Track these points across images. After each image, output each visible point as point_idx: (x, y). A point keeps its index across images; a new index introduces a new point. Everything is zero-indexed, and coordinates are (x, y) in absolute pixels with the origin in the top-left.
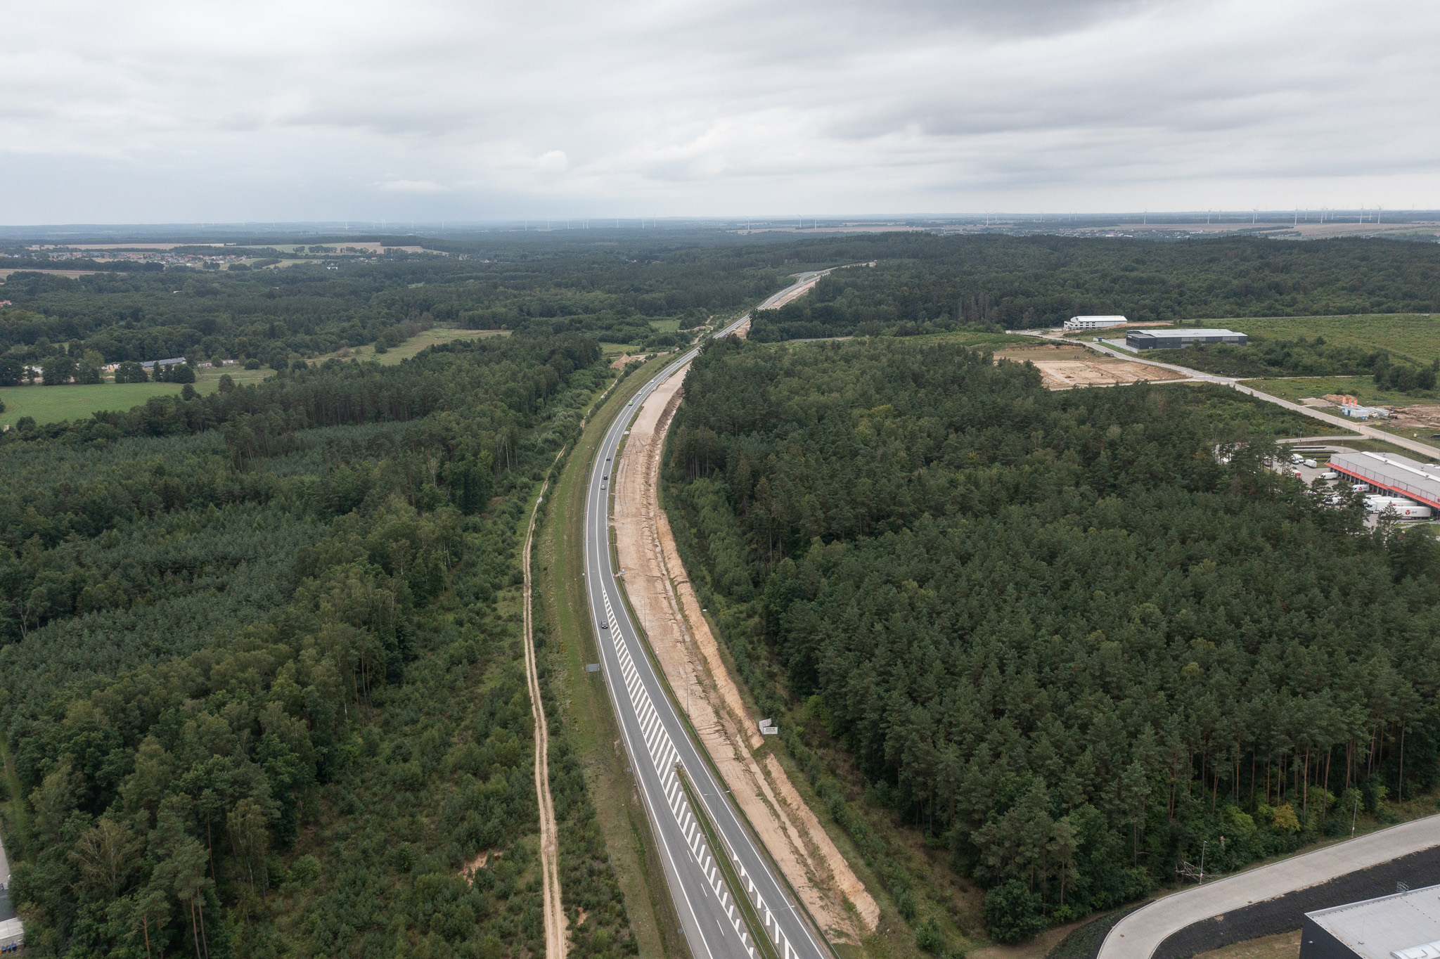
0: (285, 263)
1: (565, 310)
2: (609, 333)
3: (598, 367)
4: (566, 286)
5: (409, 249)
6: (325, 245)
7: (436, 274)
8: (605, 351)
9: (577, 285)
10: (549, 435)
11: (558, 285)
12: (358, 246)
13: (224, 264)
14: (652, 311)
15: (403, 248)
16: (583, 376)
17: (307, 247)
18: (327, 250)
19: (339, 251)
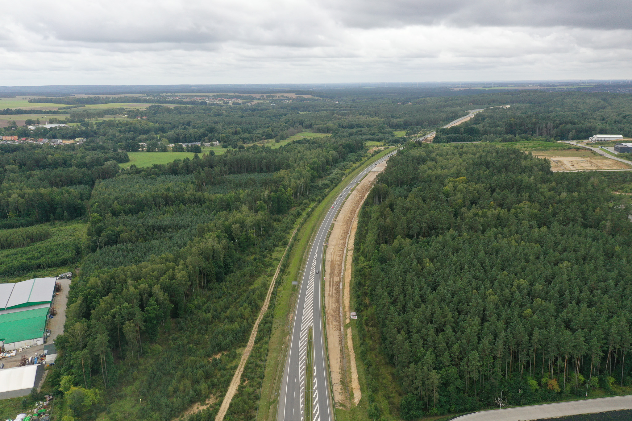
0: (255, 102)
1: (358, 126)
2: (373, 137)
3: (361, 152)
4: (364, 115)
5: (306, 97)
6: (272, 94)
7: (313, 108)
8: (367, 145)
9: (369, 114)
10: (326, 182)
11: (360, 114)
12: (285, 95)
13: (231, 102)
14: (397, 127)
15: (303, 96)
16: (353, 156)
17: (265, 95)
18: (273, 97)
19: (277, 97)
